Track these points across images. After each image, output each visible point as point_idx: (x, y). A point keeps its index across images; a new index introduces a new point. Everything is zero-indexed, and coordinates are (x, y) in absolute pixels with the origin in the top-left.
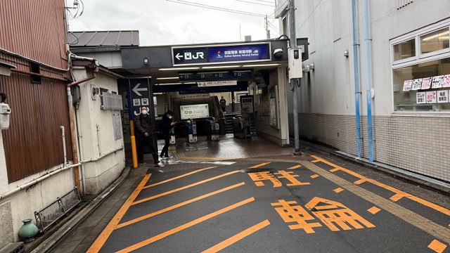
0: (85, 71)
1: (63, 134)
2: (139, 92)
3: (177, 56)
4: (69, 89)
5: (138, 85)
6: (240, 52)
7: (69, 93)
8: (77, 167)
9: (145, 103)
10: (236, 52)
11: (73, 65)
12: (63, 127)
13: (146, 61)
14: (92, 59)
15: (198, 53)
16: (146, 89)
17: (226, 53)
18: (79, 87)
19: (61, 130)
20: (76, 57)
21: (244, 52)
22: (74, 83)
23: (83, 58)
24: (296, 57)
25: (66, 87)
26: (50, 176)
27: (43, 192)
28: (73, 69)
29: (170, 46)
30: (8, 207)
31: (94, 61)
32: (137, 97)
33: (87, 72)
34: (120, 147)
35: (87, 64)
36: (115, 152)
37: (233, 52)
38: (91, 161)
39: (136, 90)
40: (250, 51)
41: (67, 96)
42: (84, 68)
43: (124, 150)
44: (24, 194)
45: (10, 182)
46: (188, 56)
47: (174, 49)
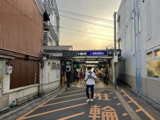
0: (46, 58)
1: (35, 76)
2: (68, 64)
3: (78, 54)
4: (40, 62)
5: (68, 61)
6: (98, 53)
7: (40, 64)
8: (39, 86)
9: (70, 67)
10: (96, 53)
11: (43, 56)
12: (36, 74)
13: (69, 55)
14: (48, 54)
15: (84, 53)
16: (70, 63)
17: (93, 53)
18: (44, 62)
19: (35, 74)
20: (45, 53)
21: (99, 53)
22: (42, 61)
23: (46, 54)
24: (116, 55)
25: (39, 62)
26: (28, 88)
27: (24, 92)
28: (43, 57)
29: (76, 51)
30: (8, 97)
31: (49, 55)
32: (68, 65)
33: (47, 58)
34: (59, 80)
35: (47, 55)
36: (56, 82)
37: (95, 53)
38: (45, 84)
39: (67, 63)
40: (101, 53)
41: (39, 65)
42: (46, 56)
43: (60, 81)
44: (16, 93)
45: (10, 89)
46: (81, 54)
47: (77, 52)
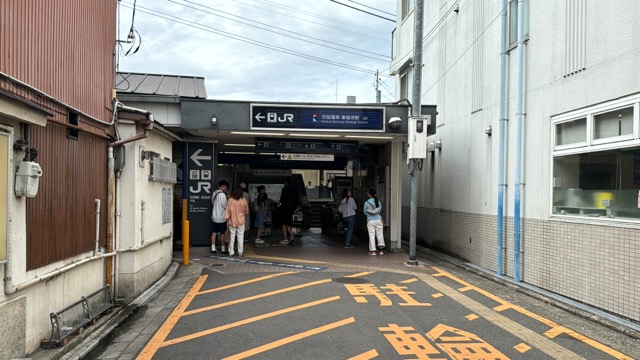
0: (134, 128)
1: (98, 211)
2: (199, 160)
3: (257, 117)
4: (111, 149)
5: (199, 151)
6: (343, 117)
7: (111, 155)
8: (111, 257)
9: (206, 176)
10: (338, 117)
11: (119, 118)
12: (99, 201)
13: (214, 120)
14: (145, 111)
15: (285, 115)
16: (209, 158)
17: (324, 117)
18: (124, 148)
19: (96, 204)
20: (124, 107)
21: (348, 118)
22: (119, 142)
23: (129, 108)
24: (420, 130)
25: (108, 147)
26: (77, 266)
27: (66, 288)
28: (119, 123)
29: (249, 103)
30: (23, 303)
31: (147, 115)
32: (195, 167)
33: (137, 129)
34: (168, 234)
35: (138, 117)
36: (161, 241)
37: (333, 117)
38: (130, 251)
39: (195, 158)
40: (357, 118)
41: (108, 159)
42: (133, 122)
44: (42, 288)
45: (28, 270)
46: (272, 117)
47: (254, 107)
